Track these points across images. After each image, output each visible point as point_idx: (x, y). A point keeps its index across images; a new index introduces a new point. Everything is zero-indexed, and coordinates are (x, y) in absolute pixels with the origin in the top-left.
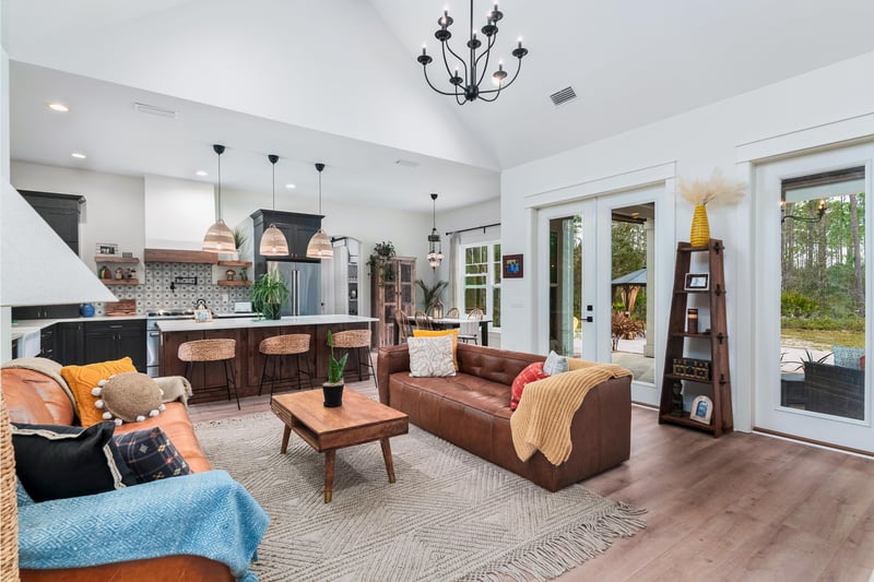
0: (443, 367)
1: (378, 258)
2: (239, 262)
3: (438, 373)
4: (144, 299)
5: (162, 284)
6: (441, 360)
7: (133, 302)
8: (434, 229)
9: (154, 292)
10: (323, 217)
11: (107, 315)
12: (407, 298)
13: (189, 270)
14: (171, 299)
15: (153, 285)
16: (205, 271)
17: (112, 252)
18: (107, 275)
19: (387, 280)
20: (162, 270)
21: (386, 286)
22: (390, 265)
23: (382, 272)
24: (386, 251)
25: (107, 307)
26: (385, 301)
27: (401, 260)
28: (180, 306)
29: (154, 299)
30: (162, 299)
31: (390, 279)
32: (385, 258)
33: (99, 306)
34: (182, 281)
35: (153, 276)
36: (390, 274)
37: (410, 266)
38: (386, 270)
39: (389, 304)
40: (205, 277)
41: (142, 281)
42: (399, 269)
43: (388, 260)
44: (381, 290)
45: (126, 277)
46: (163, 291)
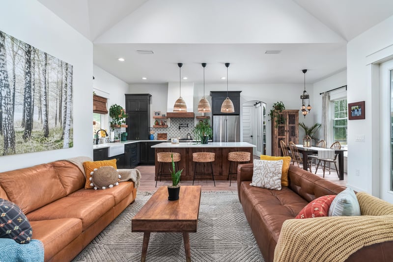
0: (271, 182)
1: (274, 111)
2: (204, 116)
3: (268, 186)
4: (170, 133)
5: (176, 127)
6: (271, 177)
7: (166, 134)
8: (305, 92)
9: (173, 130)
10: (241, 91)
11: (158, 139)
12: (293, 133)
13: (185, 121)
14: (179, 133)
15: (173, 127)
16: (192, 121)
17: (159, 115)
18: (157, 124)
19: (279, 124)
20: (176, 121)
21: (279, 126)
22: (282, 115)
23: (276, 119)
24: (279, 107)
25: (158, 136)
26: (279, 135)
27: (288, 112)
28: (182, 136)
29: (173, 133)
30: (176, 133)
31: (282, 123)
32: (279, 111)
33: (155, 136)
34: (183, 125)
35: (173, 124)
36: (281, 120)
37: (295, 115)
38: (279, 118)
39: (281, 137)
40: (192, 124)
41: (169, 126)
42: (288, 117)
43: (280, 112)
44: (275, 129)
45: (163, 125)
46: (176, 130)
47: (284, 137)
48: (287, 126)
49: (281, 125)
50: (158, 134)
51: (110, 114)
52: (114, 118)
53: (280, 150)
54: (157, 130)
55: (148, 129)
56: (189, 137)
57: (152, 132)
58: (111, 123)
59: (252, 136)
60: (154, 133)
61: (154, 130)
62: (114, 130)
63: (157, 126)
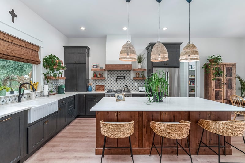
2: (141, 69)
4: (107, 85)
5: (113, 79)
7: (104, 86)
9: (110, 82)
11: (96, 91)
13: (122, 73)
14: (116, 85)
15: (110, 79)
16: (128, 73)
17: (97, 67)
18: (95, 76)
19: (216, 76)
20: (113, 73)
21: (216, 79)
22: (219, 67)
24: (216, 60)
25: (96, 88)
26: (216, 88)
27: (226, 65)
28: (119, 88)
29: (110, 85)
30: (113, 85)
31: (219, 75)
32: (216, 64)
33: (94, 87)
34: (120, 78)
35: (110, 76)
36: (218, 73)
37: (232, 68)
38: (216, 71)
39: (218, 89)
40: (128, 76)
41: (107, 78)
42: (225, 70)
44: (212, 82)
45: (101, 77)
46: (113, 82)
47: (220, 90)
48: (224, 79)
49: (218, 78)
50: (96, 86)
51: (44, 65)
52: (48, 69)
54: (95, 82)
55: (87, 81)
56: (126, 89)
57: (90, 84)
58: (45, 75)
60: (92, 85)
61: (92, 82)
62: (48, 82)
63: (95, 78)
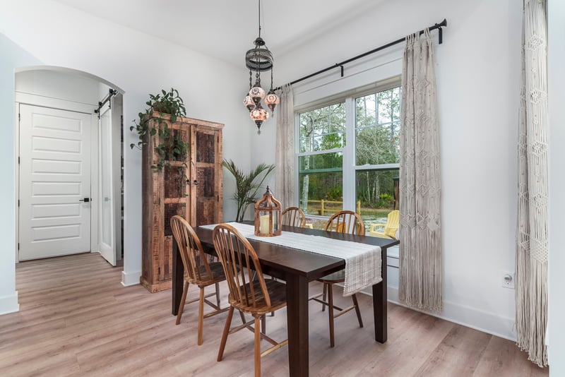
1: (151, 114)
12: (208, 188)
19: (167, 158)
21: (167, 168)
22: (176, 131)
23: (157, 142)
24: (167, 106)
26: (166, 196)
27: (196, 126)
31: (176, 155)
32: (167, 117)
36: (173, 148)
38: (167, 140)
39: (175, 200)
42: (194, 140)
43: (171, 121)
44: (155, 175)
47: (183, 200)
48: (192, 168)
49: (173, 163)
53: (171, 243)
59: (86, 200)
